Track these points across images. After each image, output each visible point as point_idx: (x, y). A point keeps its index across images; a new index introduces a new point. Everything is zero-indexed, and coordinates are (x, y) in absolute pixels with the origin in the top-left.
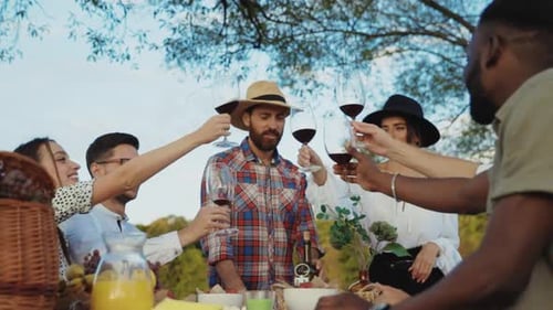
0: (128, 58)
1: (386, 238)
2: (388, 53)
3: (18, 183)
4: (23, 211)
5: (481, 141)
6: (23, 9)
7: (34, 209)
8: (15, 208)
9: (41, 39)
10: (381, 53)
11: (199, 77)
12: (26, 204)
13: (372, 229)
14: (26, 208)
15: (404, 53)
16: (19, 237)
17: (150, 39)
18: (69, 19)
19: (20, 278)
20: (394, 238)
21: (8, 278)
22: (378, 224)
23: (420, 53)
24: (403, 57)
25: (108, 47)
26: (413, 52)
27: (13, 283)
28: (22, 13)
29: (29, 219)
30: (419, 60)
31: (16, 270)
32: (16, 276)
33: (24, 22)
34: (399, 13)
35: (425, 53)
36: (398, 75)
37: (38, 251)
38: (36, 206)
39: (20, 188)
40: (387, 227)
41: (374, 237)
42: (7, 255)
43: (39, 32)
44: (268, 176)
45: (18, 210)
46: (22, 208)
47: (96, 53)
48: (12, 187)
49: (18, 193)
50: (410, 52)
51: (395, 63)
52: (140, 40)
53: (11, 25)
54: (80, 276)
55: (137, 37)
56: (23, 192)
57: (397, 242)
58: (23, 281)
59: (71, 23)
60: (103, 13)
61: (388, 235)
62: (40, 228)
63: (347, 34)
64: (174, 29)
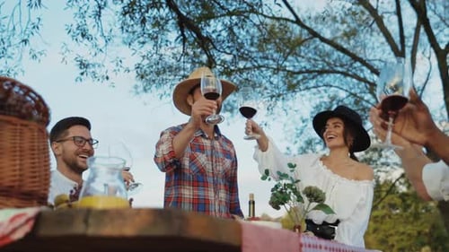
0: (107, 78)
1: (316, 200)
2: (308, 88)
3: (19, 104)
4: (23, 128)
5: (379, 159)
6: (26, 37)
7: (32, 127)
8: (16, 125)
9: (39, 61)
10: (302, 87)
11: (162, 96)
12: (25, 122)
13: (305, 192)
14: (26, 126)
15: (320, 89)
16: (18, 149)
17: (125, 64)
18: (63, 47)
19: (17, 184)
20: (323, 200)
21: (7, 182)
22: (310, 188)
23: (333, 88)
24: (319, 92)
25: (91, 70)
26: (327, 88)
27: (12, 187)
28: (25, 41)
29: (28, 134)
30: (332, 95)
31: (15, 176)
32: (14, 181)
33: (27, 48)
34: (317, 58)
35: (336, 89)
36: (315, 105)
37: (33, 163)
38: (33, 125)
39: (21, 107)
40: (316, 190)
41: (306, 199)
42: (6, 162)
43: (38, 55)
44: (213, 148)
45: (19, 127)
46: (22, 125)
47: (82, 74)
48: (14, 106)
49: (19, 112)
50: (324, 88)
51: (313, 96)
52: (117, 65)
53: (16, 49)
54: (67, 201)
55: (115, 63)
56: (24, 111)
57: (326, 203)
58: (20, 186)
59: (63, 50)
60: (89, 44)
61: (318, 197)
62: (36, 144)
63: (276, 71)
64: (144, 57)
